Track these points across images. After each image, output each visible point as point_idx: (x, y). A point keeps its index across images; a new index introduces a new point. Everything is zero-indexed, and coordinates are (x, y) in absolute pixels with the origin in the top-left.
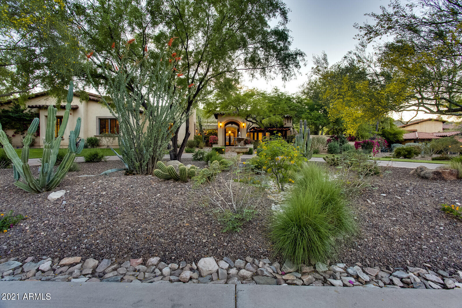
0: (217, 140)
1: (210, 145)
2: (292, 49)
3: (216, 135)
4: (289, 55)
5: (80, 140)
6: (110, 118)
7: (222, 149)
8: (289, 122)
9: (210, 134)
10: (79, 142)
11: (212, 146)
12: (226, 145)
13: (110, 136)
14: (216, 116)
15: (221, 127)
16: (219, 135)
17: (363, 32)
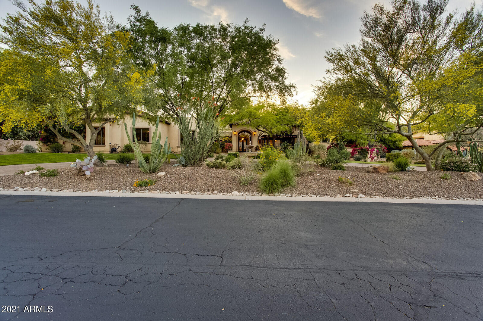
0: (232, 146)
1: (226, 151)
2: (287, 83)
3: (231, 142)
4: (285, 87)
5: (119, 146)
6: (142, 128)
7: (237, 154)
8: (297, 130)
9: (226, 141)
10: (118, 148)
11: (227, 152)
12: (239, 152)
13: (143, 144)
14: (231, 126)
15: (235, 135)
16: (233, 142)
17: (316, 89)
